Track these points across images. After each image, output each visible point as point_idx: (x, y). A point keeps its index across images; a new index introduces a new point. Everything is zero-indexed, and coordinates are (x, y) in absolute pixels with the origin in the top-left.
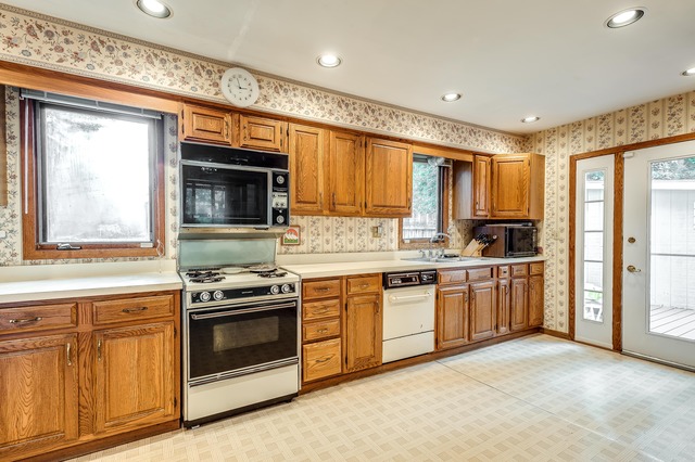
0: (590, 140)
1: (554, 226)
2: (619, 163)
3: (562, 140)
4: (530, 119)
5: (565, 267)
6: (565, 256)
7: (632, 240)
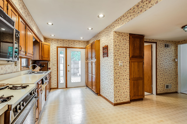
0: (61, 44)
1: (53, 63)
2: (66, 50)
3: (55, 42)
4: (53, 35)
5: (56, 72)
6: (56, 70)
7: (68, 65)
